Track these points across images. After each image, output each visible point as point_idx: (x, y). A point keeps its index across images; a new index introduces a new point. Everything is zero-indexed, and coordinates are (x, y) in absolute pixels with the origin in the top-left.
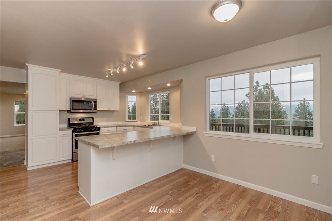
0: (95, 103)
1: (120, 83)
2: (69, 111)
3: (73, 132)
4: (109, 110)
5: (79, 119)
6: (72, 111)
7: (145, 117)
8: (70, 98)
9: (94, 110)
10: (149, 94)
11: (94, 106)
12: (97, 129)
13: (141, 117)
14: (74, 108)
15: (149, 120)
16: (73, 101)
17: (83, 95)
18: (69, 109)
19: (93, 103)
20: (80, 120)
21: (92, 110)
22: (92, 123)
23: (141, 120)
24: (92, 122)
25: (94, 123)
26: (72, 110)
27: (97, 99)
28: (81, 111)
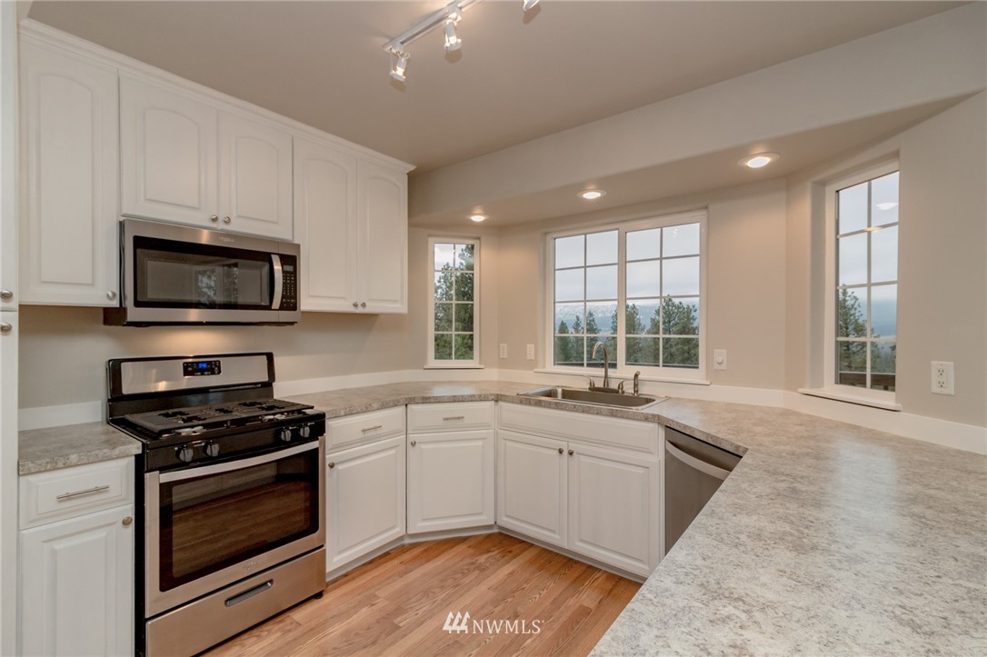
0: (289, 268)
1: (412, 168)
2: (113, 317)
3: (141, 466)
4: (360, 310)
5: (186, 366)
6: (134, 314)
7: (531, 347)
8: (122, 225)
9: (282, 308)
10: (546, 233)
11: (285, 284)
12: (306, 432)
13: (504, 346)
14: (152, 295)
15: (549, 365)
16: (140, 242)
17: (214, 214)
18: (115, 304)
19: (277, 267)
20: (191, 369)
21: (269, 308)
22: (267, 386)
23: (503, 363)
24: (265, 378)
25: (275, 385)
26: (138, 304)
27: (298, 246)
28: (193, 315)
